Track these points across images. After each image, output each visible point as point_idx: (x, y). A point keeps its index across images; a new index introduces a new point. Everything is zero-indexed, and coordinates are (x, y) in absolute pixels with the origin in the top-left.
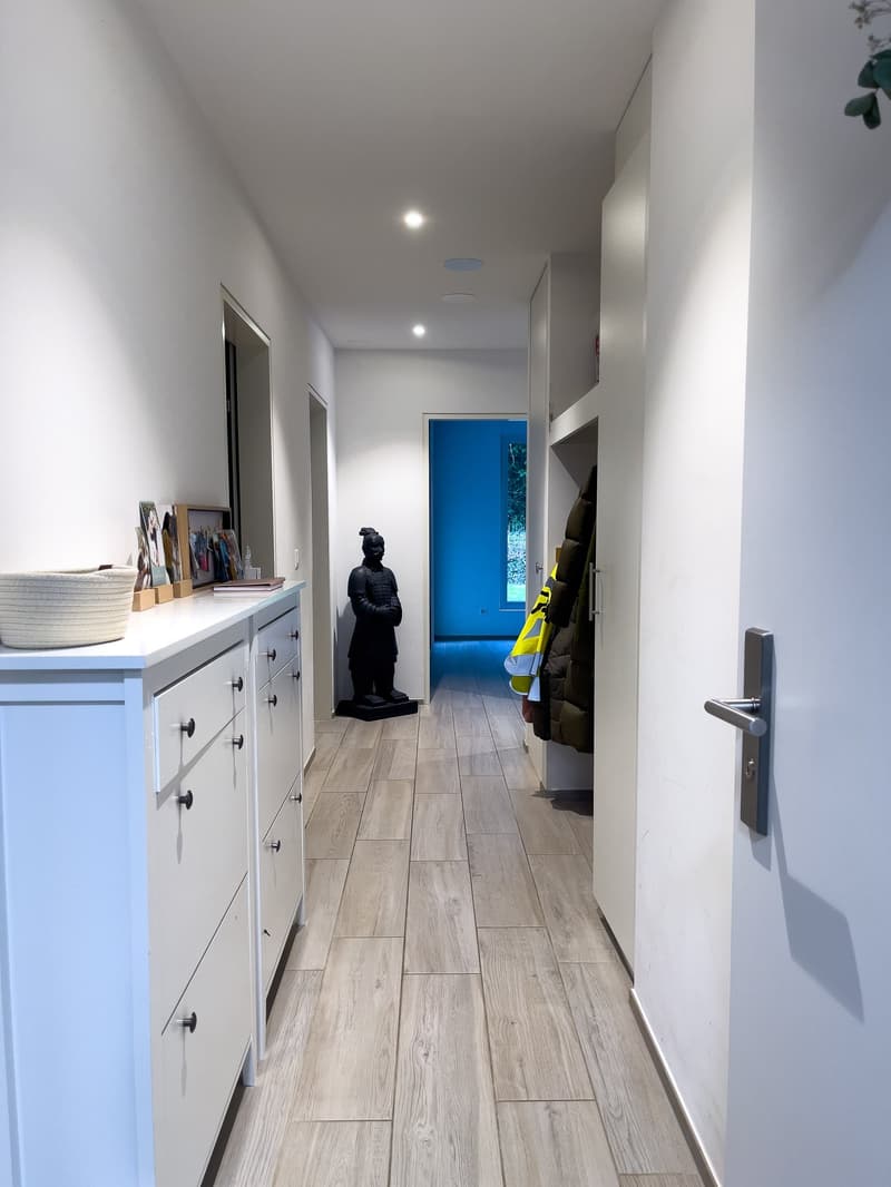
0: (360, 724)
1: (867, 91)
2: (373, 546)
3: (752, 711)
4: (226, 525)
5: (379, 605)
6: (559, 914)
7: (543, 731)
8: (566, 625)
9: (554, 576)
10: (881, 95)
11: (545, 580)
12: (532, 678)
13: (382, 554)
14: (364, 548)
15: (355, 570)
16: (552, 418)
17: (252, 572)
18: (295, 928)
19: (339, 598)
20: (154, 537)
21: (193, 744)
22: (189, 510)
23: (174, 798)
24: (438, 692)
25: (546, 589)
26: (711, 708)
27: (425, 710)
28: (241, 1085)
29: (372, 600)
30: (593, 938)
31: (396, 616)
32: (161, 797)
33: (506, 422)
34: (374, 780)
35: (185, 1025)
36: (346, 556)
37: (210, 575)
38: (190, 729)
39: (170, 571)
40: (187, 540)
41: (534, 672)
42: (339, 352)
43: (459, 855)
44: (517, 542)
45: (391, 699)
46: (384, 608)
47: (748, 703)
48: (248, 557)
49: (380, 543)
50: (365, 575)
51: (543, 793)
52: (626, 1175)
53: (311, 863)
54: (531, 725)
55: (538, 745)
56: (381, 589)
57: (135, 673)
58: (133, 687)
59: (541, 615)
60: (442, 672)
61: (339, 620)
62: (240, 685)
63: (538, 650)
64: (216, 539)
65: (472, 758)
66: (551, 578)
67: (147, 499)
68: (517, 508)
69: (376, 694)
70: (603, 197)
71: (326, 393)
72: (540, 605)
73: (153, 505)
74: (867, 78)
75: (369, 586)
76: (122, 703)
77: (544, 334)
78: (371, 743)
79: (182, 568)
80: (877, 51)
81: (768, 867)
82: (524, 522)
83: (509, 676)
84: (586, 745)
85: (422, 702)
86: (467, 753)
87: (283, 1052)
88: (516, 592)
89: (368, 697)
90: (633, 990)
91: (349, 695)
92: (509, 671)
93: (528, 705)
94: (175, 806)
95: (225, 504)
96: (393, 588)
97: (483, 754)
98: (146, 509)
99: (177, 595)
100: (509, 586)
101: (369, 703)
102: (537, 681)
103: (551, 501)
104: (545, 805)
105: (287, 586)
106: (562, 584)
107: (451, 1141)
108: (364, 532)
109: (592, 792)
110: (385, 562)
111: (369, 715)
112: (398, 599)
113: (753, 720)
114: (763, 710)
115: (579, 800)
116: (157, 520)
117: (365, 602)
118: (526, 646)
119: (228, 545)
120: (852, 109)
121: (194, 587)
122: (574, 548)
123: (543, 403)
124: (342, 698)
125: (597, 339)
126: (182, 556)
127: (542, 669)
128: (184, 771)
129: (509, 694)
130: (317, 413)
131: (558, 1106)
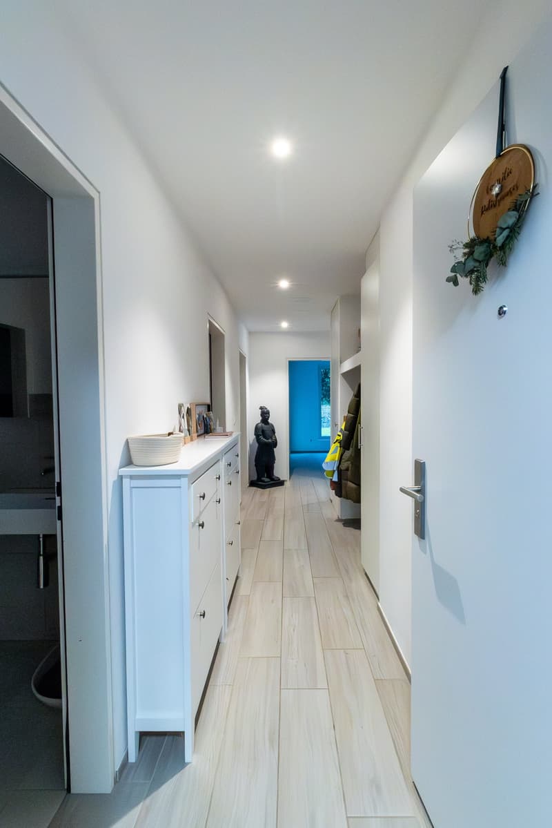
0: (260, 490)
1: (453, 274)
2: (265, 414)
3: (418, 491)
4: (209, 410)
5: (268, 439)
6: (347, 571)
7: (339, 494)
8: (348, 450)
9: (343, 428)
10: (458, 275)
11: (339, 429)
12: (334, 471)
13: (269, 417)
14: (261, 415)
15: (257, 425)
16: (341, 363)
17: (219, 429)
18: (237, 578)
19: (251, 436)
20: (183, 417)
21: (204, 502)
22: (196, 405)
23: (198, 524)
24: (293, 476)
25: (339, 433)
26: (402, 490)
27: (287, 484)
28: (219, 643)
29: (265, 437)
30: (363, 582)
31: (275, 444)
32: (193, 524)
33: (321, 361)
34: (267, 515)
35: (201, 615)
36: (253, 419)
37: (202, 431)
38: (203, 497)
39: (189, 430)
40: (195, 417)
41: (335, 469)
42: (250, 333)
43: (304, 546)
44: (326, 409)
45: (272, 480)
46: (270, 441)
47: (417, 488)
48: (218, 423)
49: (268, 413)
50: (262, 427)
51: (339, 520)
52: (378, 679)
53: (243, 550)
54: (334, 491)
55: (337, 500)
56: (268, 432)
57: (184, 476)
58: (184, 481)
59: (338, 444)
60: (294, 467)
61: (251, 446)
62: (219, 478)
63: (337, 459)
64: (205, 416)
65: (308, 505)
66: (342, 429)
67: (181, 402)
68: (326, 394)
69: (267, 477)
70: (362, 277)
71: (246, 351)
72: (337, 440)
73: (183, 404)
74: (453, 269)
75: (263, 431)
76: (180, 487)
77: (337, 326)
78: (265, 498)
79: (193, 429)
80: (457, 261)
81: (425, 553)
82: (329, 402)
83: (324, 471)
84: (358, 500)
85: (286, 481)
86: (306, 503)
87: (234, 629)
88: (326, 431)
89: (263, 479)
90: (379, 604)
91: (255, 478)
92: (324, 467)
93: (332, 483)
94: (198, 527)
95: (208, 401)
96: (273, 432)
97: (313, 504)
98: (180, 406)
99: (192, 440)
100: (322, 429)
101: (263, 481)
102: (336, 472)
103: (341, 394)
104: (340, 525)
105: (234, 435)
106: (347, 432)
107: (305, 665)
108: (261, 408)
109: (360, 519)
110: (270, 421)
111: (263, 487)
112: (275, 437)
113: (419, 495)
114: (421, 491)
115: (354, 523)
116: (184, 411)
117: (261, 437)
118: (331, 458)
119: (210, 418)
120: (448, 280)
121: (198, 436)
122: (351, 417)
123: (337, 356)
124: (251, 479)
125: (359, 330)
126: (193, 424)
127: (338, 467)
128: (201, 513)
129: (323, 477)
130: (242, 359)
131: (348, 651)
